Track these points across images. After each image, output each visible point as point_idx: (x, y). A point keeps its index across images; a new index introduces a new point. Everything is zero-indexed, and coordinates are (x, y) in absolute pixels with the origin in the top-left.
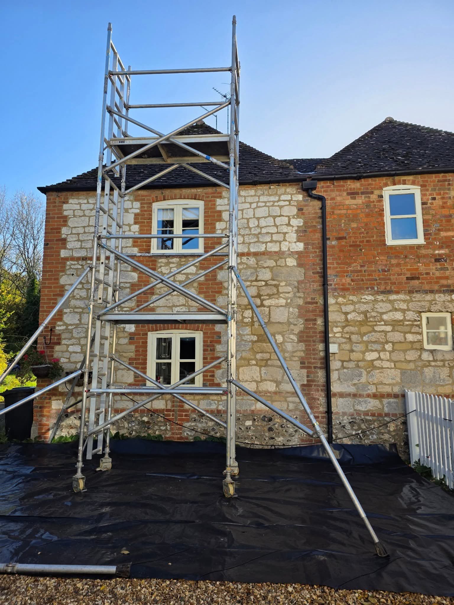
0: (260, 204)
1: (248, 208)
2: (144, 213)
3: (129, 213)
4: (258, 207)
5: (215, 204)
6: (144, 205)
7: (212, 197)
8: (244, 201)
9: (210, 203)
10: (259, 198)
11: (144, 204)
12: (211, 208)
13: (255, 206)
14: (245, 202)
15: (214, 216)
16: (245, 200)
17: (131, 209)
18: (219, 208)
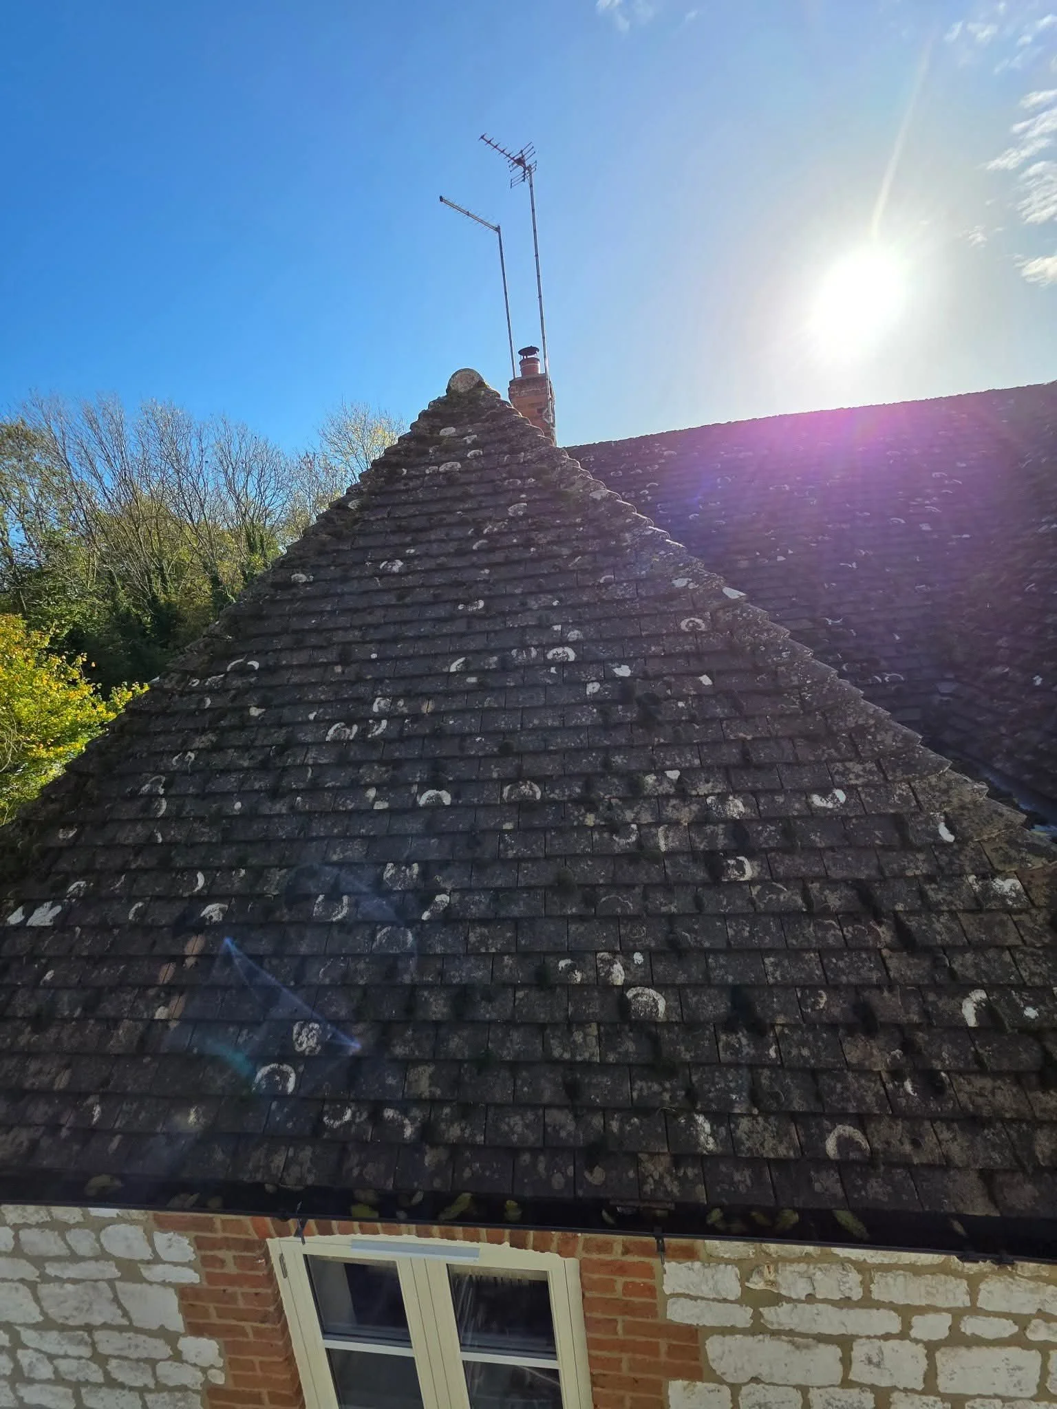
0: (970, 1326)
1: (887, 1337)
2: (230, 1289)
3: (143, 1280)
4: (956, 1339)
5: (651, 1291)
6: (221, 1254)
7: (626, 1251)
8: (857, 1294)
9: (620, 1281)
10: (973, 1292)
11: (215, 1244)
12: (627, 1309)
13: (943, 1333)
14: (868, 1302)
15: (653, 1349)
16: (867, 1291)
17: (148, 1262)
18: (679, 1313)
